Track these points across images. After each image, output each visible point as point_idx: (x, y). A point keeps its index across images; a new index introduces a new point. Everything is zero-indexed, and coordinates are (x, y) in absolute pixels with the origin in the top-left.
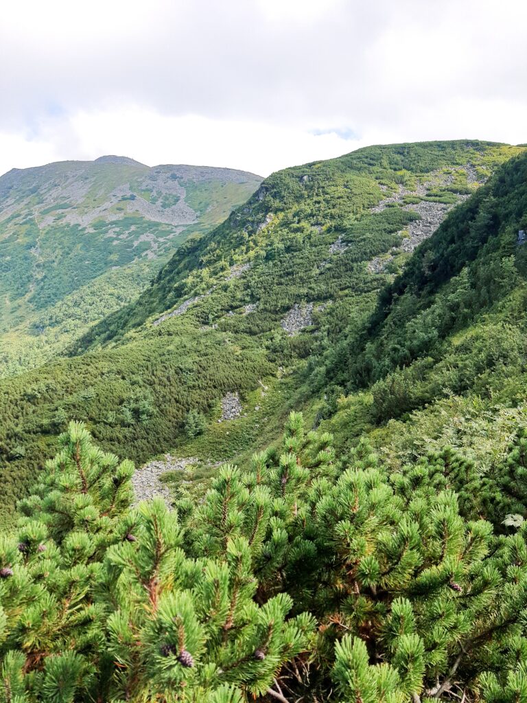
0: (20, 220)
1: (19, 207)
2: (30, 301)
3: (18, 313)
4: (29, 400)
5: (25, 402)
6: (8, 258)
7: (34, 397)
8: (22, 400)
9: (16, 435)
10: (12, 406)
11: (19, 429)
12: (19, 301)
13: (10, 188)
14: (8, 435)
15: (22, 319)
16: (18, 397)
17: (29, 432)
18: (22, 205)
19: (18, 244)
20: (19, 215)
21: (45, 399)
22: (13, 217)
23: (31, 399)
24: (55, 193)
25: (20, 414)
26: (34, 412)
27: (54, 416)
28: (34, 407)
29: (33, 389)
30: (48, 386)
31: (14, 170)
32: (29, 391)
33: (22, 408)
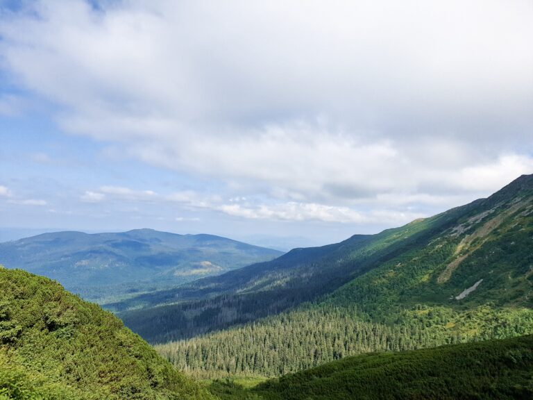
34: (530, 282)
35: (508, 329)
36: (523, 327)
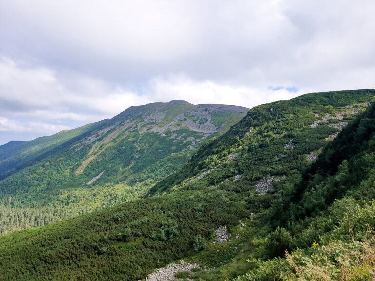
0: (131, 130)
1: (132, 124)
2: (131, 169)
3: (124, 175)
4: (114, 221)
5: (112, 222)
6: (124, 148)
7: (117, 219)
8: (111, 221)
9: (104, 240)
10: (106, 224)
11: (106, 237)
12: (126, 169)
13: (129, 115)
14: (100, 240)
15: (126, 178)
16: (109, 219)
17: (110, 239)
18: (133, 123)
19: (129, 141)
20: (131, 127)
21: (122, 221)
22: (129, 128)
23: (115, 220)
24: (148, 117)
25: (109, 228)
26: (116, 228)
27: (125, 231)
28: (116, 225)
29: (117, 215)
30: (125, 214)
31: (132, 107)
32: (115, 216)
33: (110, 225)
34: (131, 170)
35: (117, 200)
36: (125, 198)
